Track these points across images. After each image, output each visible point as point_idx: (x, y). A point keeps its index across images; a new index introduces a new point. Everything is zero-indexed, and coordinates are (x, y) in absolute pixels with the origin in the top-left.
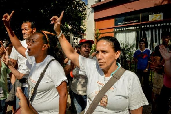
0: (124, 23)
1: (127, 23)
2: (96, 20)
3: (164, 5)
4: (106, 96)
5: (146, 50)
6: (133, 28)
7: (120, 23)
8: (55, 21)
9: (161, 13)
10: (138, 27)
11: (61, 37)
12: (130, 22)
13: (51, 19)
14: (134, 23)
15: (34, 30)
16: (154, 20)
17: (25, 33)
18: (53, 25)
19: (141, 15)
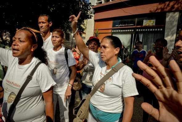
0: (121, 25)
1: (124, 25)
2: (96, 21)
3: (158, 13)
4: (104, 84)
5: (143, 51)
6: (129, 30)
7: (118, 25)
8: (72, 19)
9: (154, 19)
10: (133, 30)
11: (76, 34)
12: (126, 25)
13: (70, 17)
14: (130, 26)
15: (50, 24)
16: (147, 25)
17: (42, 27)
18: (71, 22)
19: (136, 20)
